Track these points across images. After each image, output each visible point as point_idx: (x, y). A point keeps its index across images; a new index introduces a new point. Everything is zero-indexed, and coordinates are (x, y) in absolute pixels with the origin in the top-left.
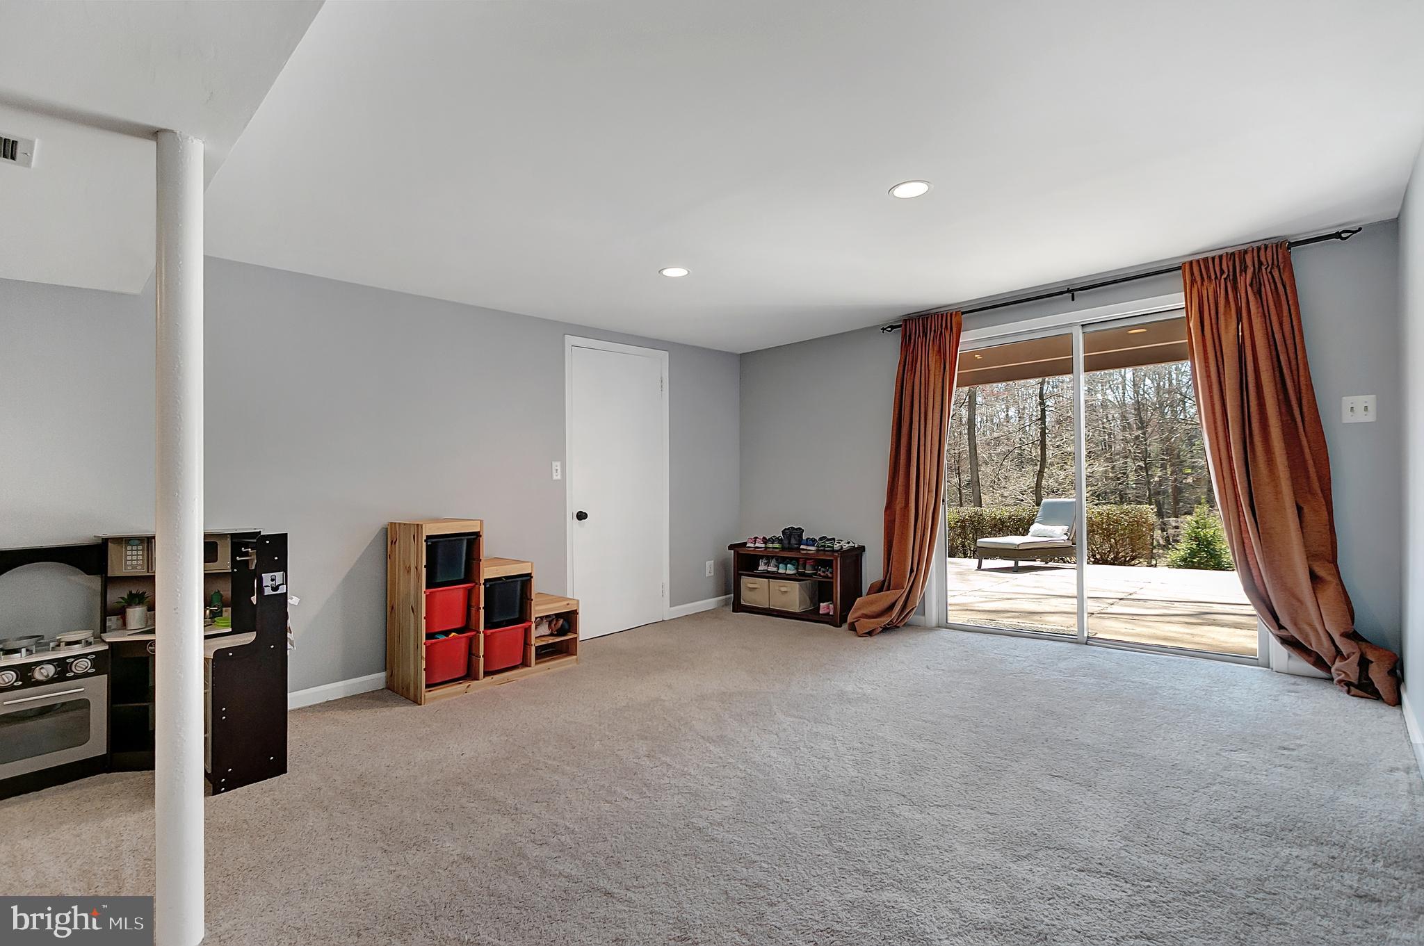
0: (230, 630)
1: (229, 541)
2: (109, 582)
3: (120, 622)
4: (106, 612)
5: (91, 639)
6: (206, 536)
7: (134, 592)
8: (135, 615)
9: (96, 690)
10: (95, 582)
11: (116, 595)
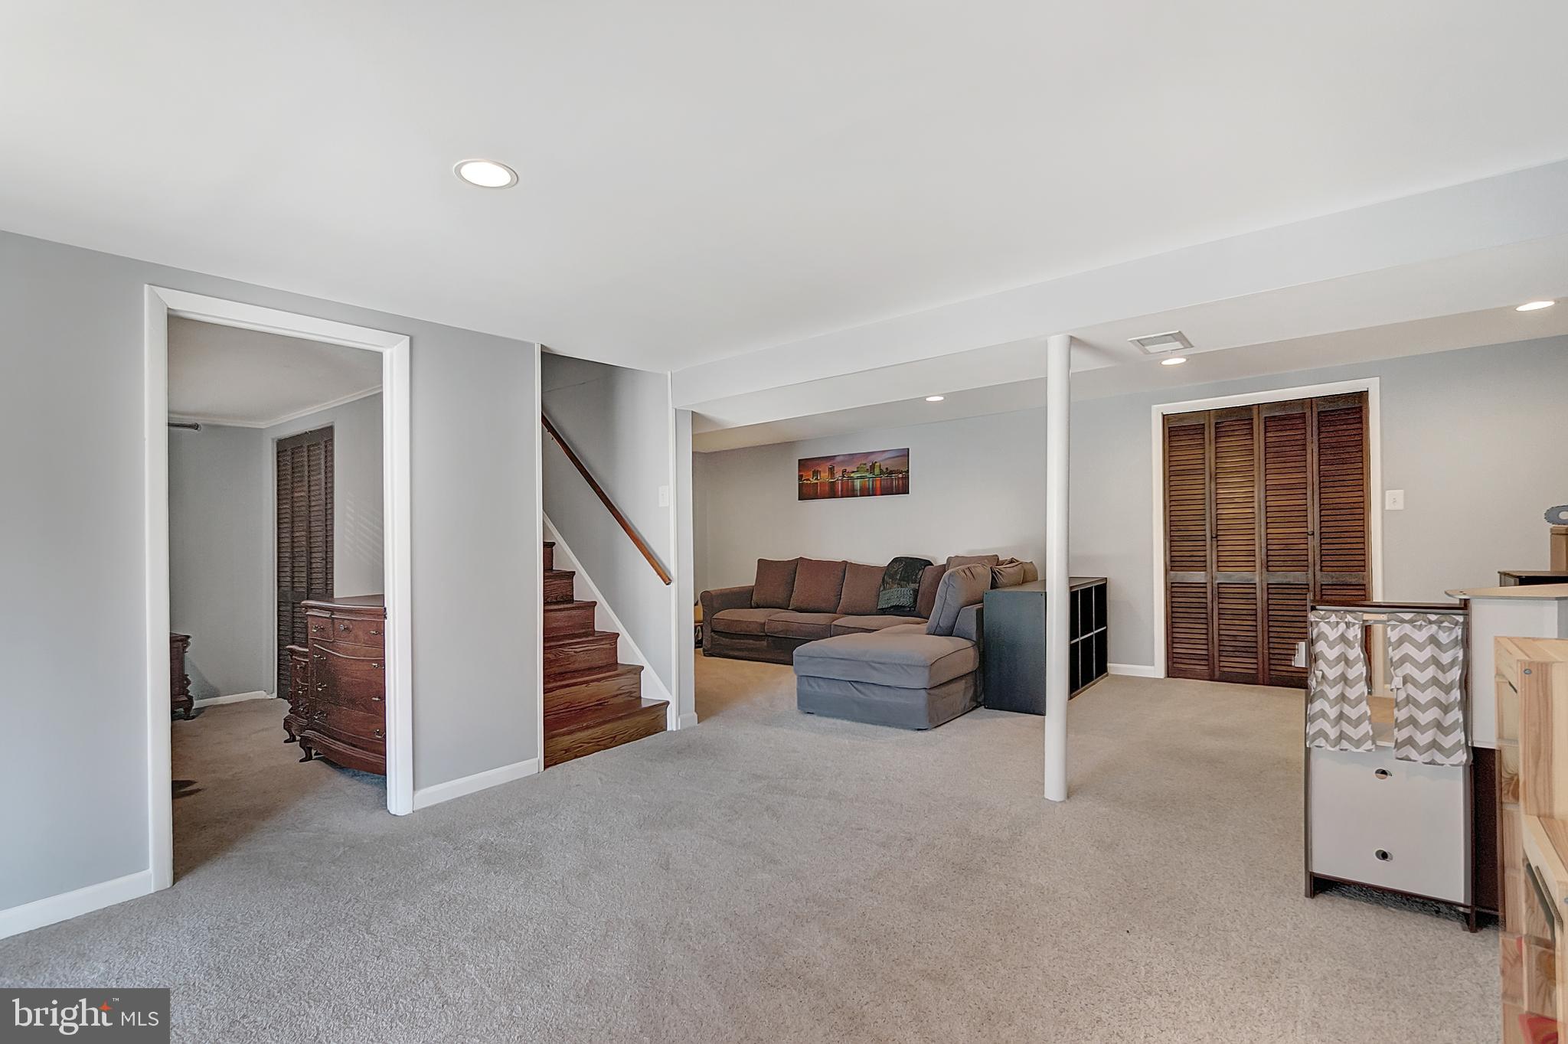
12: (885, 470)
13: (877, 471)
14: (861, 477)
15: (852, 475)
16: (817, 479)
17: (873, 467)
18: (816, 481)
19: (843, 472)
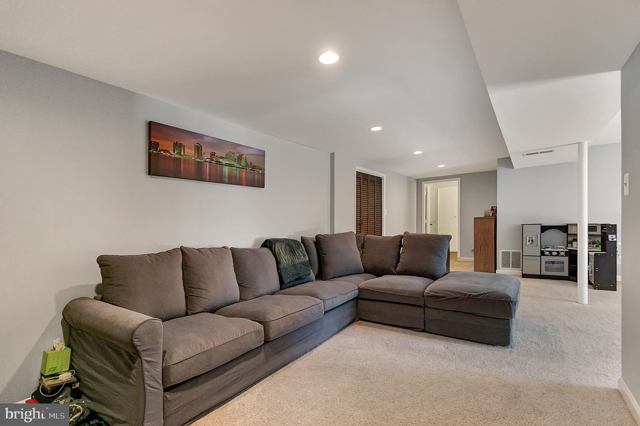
0: (600, 250)
1: (600, 225)
2: (568, 235)
3: (571, 245)
4: (568, 243)
5: (564, 248)
6: (588, 224)
7: (575, 238)
8: (574, 243)
9: (566, 260)
10: (565, 235)
11: (570, 239)
12: (249, 164)
13: (243, 163)
14: (229, 165)
15: (221, 160)
16: (179, 153)
17: (240, 158)
18: (177, 156)
19: (211, 155)
